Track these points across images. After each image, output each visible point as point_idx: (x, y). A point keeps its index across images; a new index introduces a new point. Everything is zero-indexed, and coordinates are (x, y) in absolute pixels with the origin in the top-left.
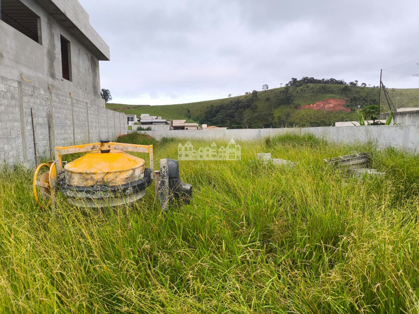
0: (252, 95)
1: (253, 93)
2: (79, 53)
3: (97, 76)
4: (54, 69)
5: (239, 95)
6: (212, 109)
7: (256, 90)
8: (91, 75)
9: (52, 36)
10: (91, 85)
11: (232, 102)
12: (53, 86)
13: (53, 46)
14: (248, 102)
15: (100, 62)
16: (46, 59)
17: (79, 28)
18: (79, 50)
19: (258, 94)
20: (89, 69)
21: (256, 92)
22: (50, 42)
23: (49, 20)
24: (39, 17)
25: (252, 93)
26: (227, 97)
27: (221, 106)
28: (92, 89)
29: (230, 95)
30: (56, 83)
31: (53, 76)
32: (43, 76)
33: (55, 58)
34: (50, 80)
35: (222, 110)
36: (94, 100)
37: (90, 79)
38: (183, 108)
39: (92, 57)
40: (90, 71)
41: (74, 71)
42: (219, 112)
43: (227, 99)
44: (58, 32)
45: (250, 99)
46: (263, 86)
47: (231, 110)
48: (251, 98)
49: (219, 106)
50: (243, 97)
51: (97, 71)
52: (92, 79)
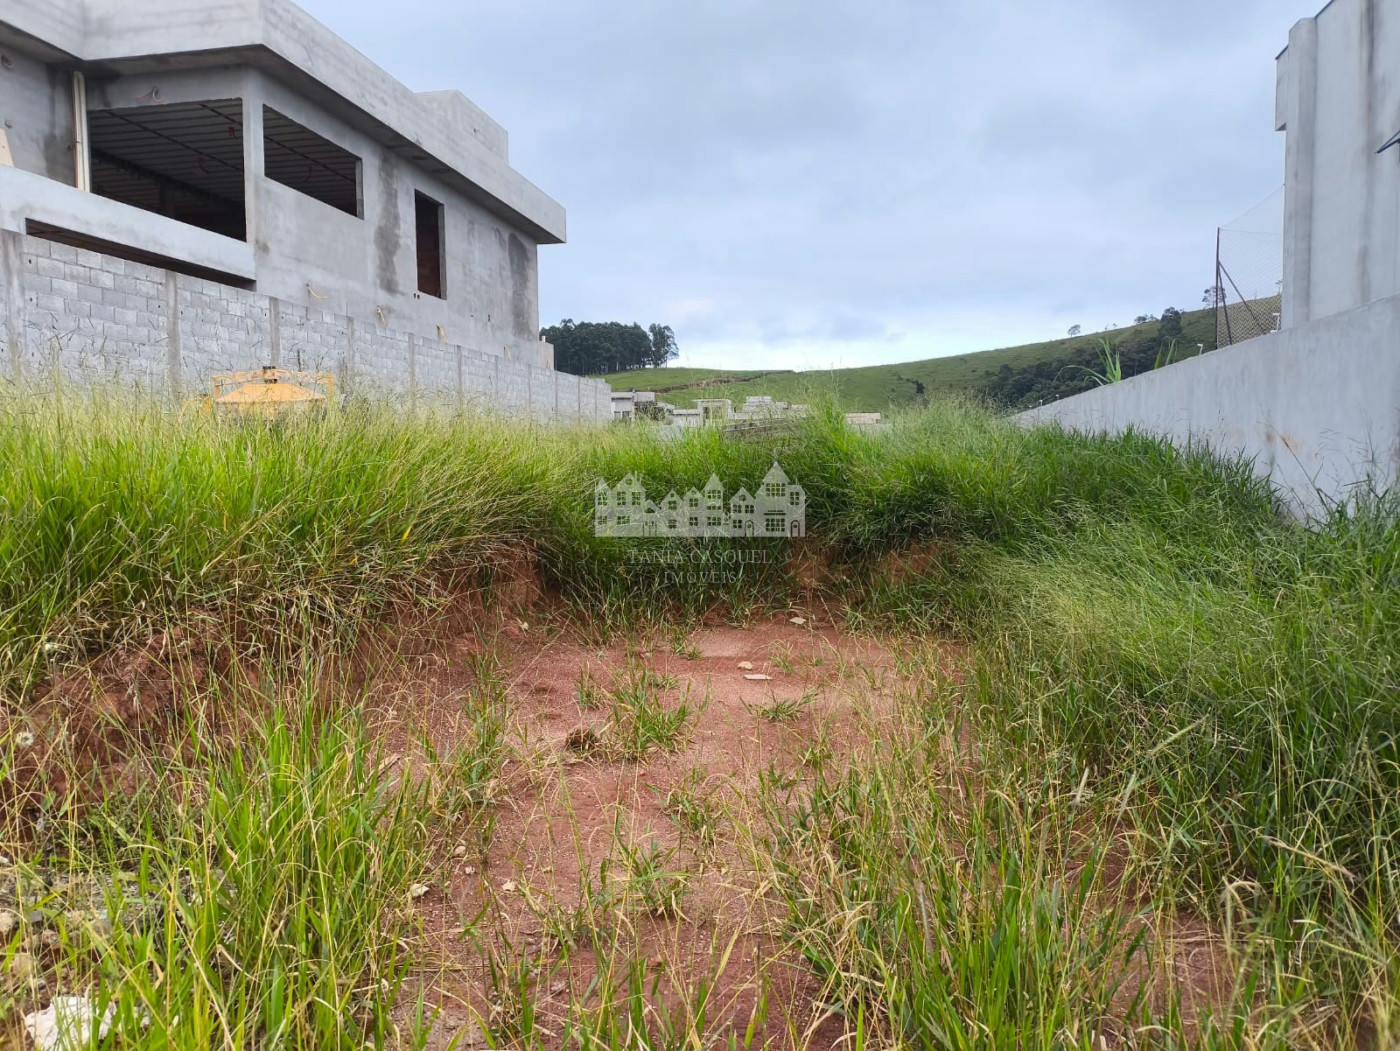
0: (1159, 326)
1: (1164, 317)
2: (470, 231)
3: (530, 285)
4: (393, 272)
5: (1111, 328)
6: (1005, 379)
7: (1178, 308)
8: (510, 283)
9: (390, 196)
10: (507, 307)
11: (1080, 352)
12: (390, 310)
13: (391, 216)
14: (1145, 352)
15: (539, 247)
16: (372, 252)
17: (461, 170)
18: (471, 222)
19: (1183, 323)
20: (502, 268)
21: (1176, 313)
22: (385, 209)
23: (385, 160)
24: (360, 159)
25: (1160, 318)
26: (1066, 336)
27: (1039, 366)
28: (511, 319)
29: (1076, 327)
30: (396, 302)
31: (390, 286)
32: (365, 287)
33: (396, 245)
34: (383, 297)
35: (1044, 381)
36: (516, 346)
37: (505, 290)
38: (900, 379)
39: (513, 238)
40: (507, 273)
41: (453, 272)
42: (1029, 389)
43: (1063, 342)
44: (408, 186)
45: (1154, 340)
46: (1207, 291)
47: (1075, 382)
48: (1156, 334)
49: (1030, 367)
50: (1126, 335)
51: (530, 272)
52: (510, 294)
